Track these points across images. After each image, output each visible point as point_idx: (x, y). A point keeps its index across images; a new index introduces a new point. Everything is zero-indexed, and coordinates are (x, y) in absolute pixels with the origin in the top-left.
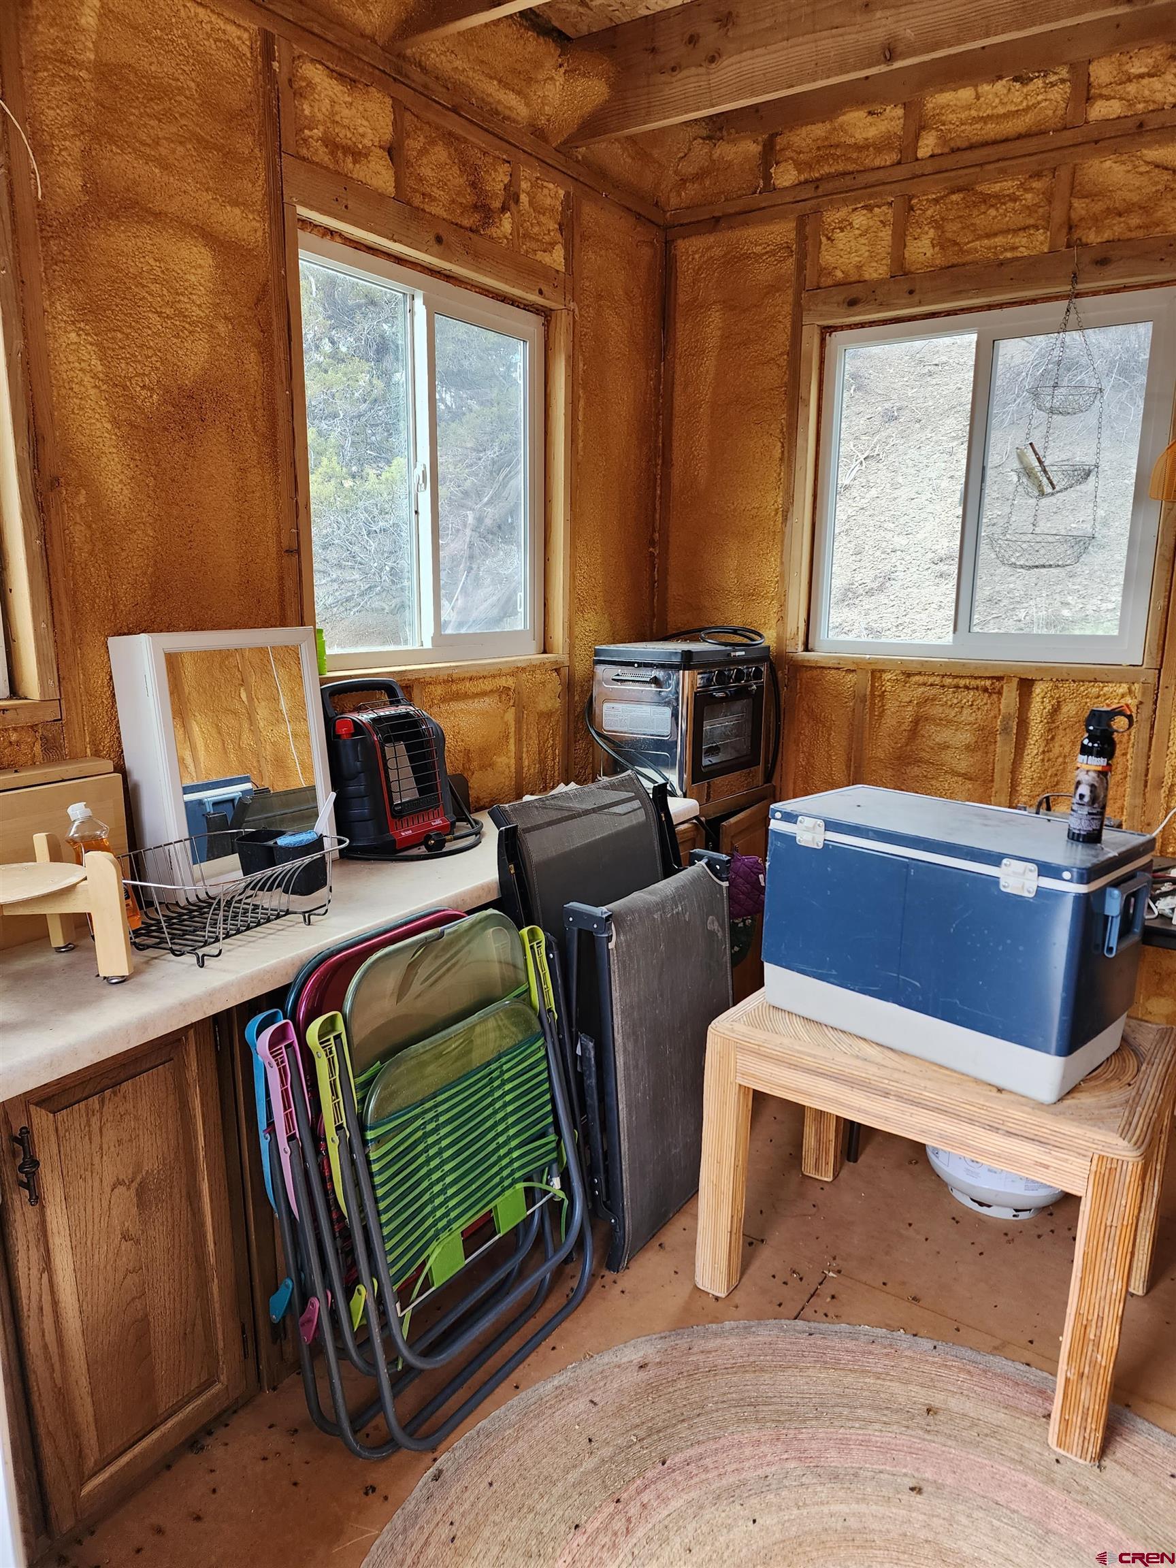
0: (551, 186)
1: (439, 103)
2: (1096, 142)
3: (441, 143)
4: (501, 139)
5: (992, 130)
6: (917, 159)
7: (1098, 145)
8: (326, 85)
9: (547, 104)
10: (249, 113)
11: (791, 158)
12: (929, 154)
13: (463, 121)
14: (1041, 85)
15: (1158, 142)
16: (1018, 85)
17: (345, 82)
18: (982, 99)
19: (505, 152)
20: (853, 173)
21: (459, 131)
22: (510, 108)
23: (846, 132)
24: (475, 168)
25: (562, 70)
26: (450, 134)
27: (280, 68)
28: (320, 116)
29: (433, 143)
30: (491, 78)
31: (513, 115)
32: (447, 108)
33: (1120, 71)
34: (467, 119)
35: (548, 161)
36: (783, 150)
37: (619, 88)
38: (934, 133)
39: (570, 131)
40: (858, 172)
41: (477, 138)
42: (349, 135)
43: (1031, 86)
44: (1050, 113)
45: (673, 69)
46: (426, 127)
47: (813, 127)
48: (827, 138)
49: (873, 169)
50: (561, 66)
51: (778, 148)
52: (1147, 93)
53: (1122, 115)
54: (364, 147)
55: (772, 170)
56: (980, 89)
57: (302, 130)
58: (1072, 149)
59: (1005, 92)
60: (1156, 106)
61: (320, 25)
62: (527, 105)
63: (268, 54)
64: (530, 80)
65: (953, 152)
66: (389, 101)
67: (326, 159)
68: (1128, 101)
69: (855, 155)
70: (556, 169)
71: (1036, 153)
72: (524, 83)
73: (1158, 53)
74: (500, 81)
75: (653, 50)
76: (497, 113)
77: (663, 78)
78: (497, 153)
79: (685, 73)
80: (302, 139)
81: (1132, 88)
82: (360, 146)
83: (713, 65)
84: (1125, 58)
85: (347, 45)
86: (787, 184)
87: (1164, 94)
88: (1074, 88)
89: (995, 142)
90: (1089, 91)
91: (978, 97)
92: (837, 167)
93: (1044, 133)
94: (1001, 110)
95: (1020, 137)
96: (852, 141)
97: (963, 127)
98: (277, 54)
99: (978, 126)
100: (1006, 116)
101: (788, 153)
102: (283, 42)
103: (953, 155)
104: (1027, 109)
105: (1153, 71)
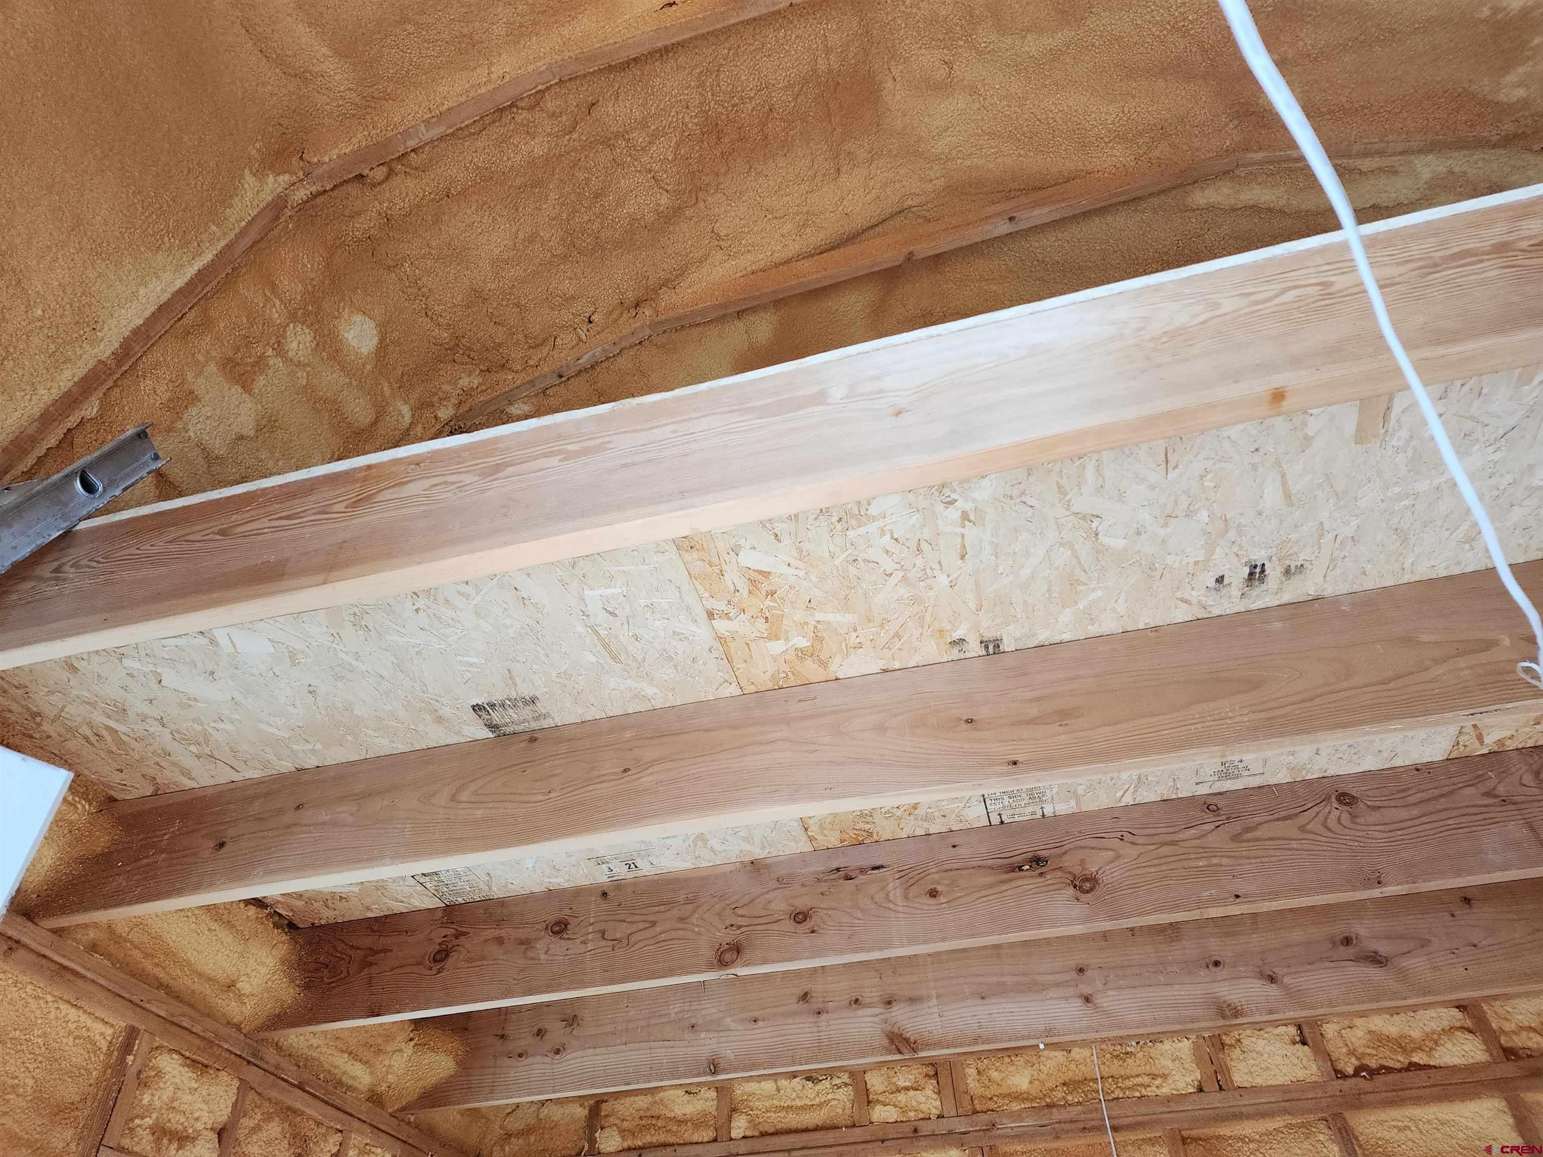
0: (379, 1151)
1: (286, 1081)
2: (883, 1141)
3: (277, 1119)
4: (339, 1109)
5: (793, 1120)
6: (731, 1139)
7: (884, 1145)
8: (176, 1072)
9: (391, 1073)
10: (80, 1106)
11: (615, 1125)
12: (742, 1135)
13: (307, 1096)
14: (829, 1086)
15: (932, 1147)
16: (810, 1084)
17: (198, 1068)
18: (782, 1092)
19: (340, 1122)
20: (673, 1145)
21: (298, 1105)
22: (354, 1078)
23: (666, 1106)
24: (305, 1140)
25: (412, 1043)
26: (289, 1108)
27: (134, 1061)
28: (158, 1104)
29: (268, 1118)
30: (342, 1051)
31: (356, 1084)
32: (295, 1086)
33: (890, 1083)
34: (310, 1093)
35: (382, 1127)
36: (607, 1116)
37: (465, 1065)
38: (744, 1117)
39: (409, 1099)
40: (678, 1144)
41: (314, 1110)
42: (183, 1120)
43: (820, 1086)
44: (840, 1111)
45: (520, 1055)
46: (267, 1104)
47: (636, 1099)
48: (648, 1109)
49: (692, 1143)
50: (411, 1040)
51: (603, 1114)
52: (914, 1103)
53: (899, 1120)
54: (195, 1130)
55: (597, 1135)
56: (779, 1083)
57: (132, 1120)
58: (865, 1146)
59: (801, 1088)
60: (921, 1116)
61: (193, 1019)
62: (371, 1073)
63: (127, 1048)
64: (379, 1051)
65: (762, 1136)
66: (236, 1083)
67: (149, 1148)
68: (901, 1108)
69: (675, 1128)
70: (387, 1133)
71: (834, 1146)
72: (372, 1054)
73: (916, 1071)
74: (350, 1054)
75: (502, 1037)
76: (340, 1083)
77: (509, 1062)
78: (332, 1124)
79: (530, 1060)
80: (129, 1128)
81: (902, 1098)
82: (190, 1131)
83: (558, 1057)
84: (891, 1073)
85: (209, 1035)
86: (611, 1149)
87: (928, 1106)
88: (856, 1091)
89: (796, 1131)
90: (868, 1096)
91: (778, 1090)
92: (658, 1138)
93: (836, 1127)
94: (799, 1103)
95: (817, 1129)
96: (672, 1115)
97: (768, 1114)
98: (136, 1047)
99: (782, 1114)
100: (803, 1108)
101: (612, 1120)
102: (146, 1037)
103: (762, 1139)
104: (821, 1105)
105: (915, 1085)
